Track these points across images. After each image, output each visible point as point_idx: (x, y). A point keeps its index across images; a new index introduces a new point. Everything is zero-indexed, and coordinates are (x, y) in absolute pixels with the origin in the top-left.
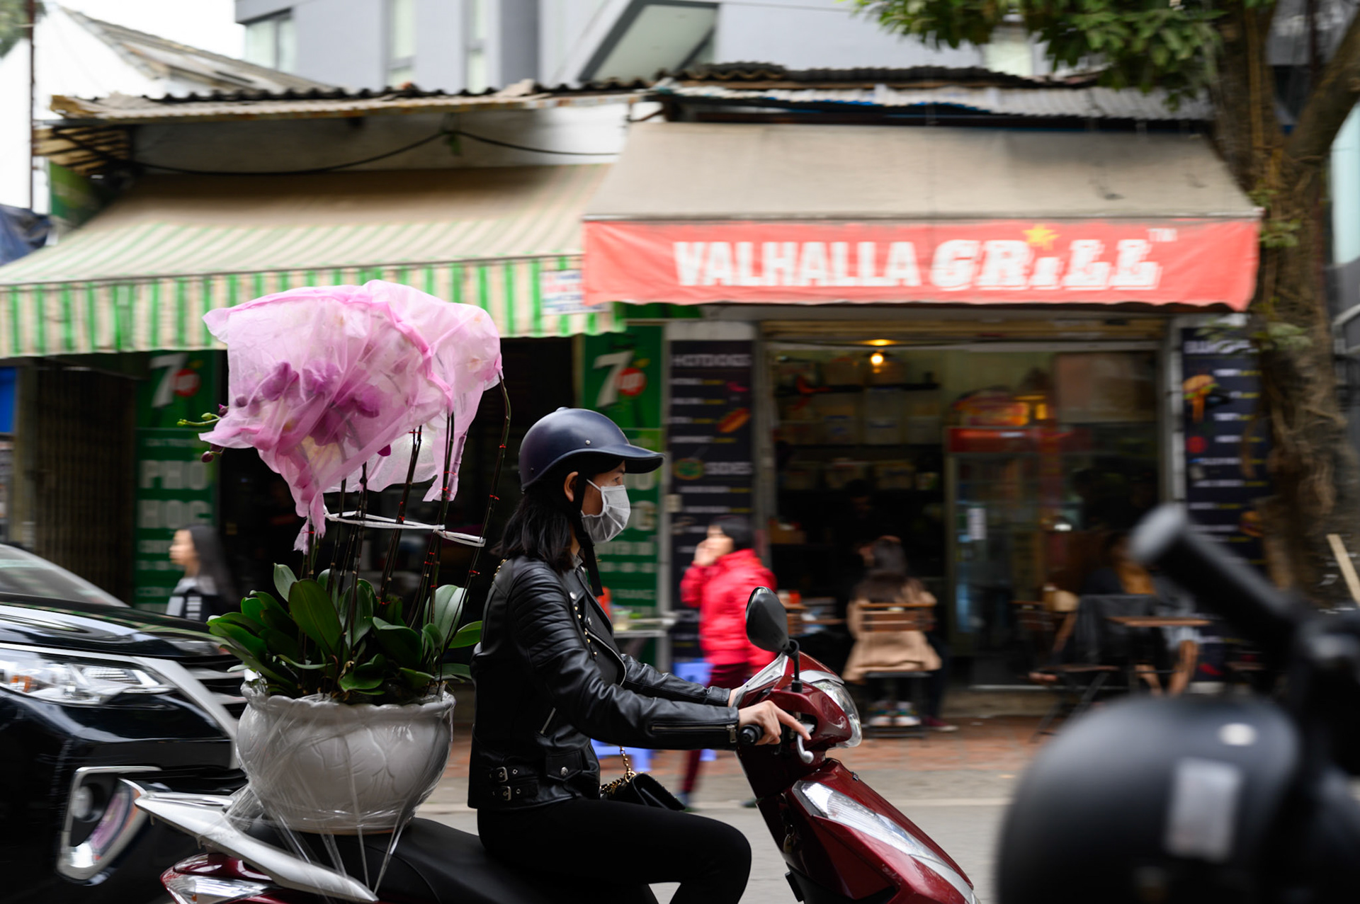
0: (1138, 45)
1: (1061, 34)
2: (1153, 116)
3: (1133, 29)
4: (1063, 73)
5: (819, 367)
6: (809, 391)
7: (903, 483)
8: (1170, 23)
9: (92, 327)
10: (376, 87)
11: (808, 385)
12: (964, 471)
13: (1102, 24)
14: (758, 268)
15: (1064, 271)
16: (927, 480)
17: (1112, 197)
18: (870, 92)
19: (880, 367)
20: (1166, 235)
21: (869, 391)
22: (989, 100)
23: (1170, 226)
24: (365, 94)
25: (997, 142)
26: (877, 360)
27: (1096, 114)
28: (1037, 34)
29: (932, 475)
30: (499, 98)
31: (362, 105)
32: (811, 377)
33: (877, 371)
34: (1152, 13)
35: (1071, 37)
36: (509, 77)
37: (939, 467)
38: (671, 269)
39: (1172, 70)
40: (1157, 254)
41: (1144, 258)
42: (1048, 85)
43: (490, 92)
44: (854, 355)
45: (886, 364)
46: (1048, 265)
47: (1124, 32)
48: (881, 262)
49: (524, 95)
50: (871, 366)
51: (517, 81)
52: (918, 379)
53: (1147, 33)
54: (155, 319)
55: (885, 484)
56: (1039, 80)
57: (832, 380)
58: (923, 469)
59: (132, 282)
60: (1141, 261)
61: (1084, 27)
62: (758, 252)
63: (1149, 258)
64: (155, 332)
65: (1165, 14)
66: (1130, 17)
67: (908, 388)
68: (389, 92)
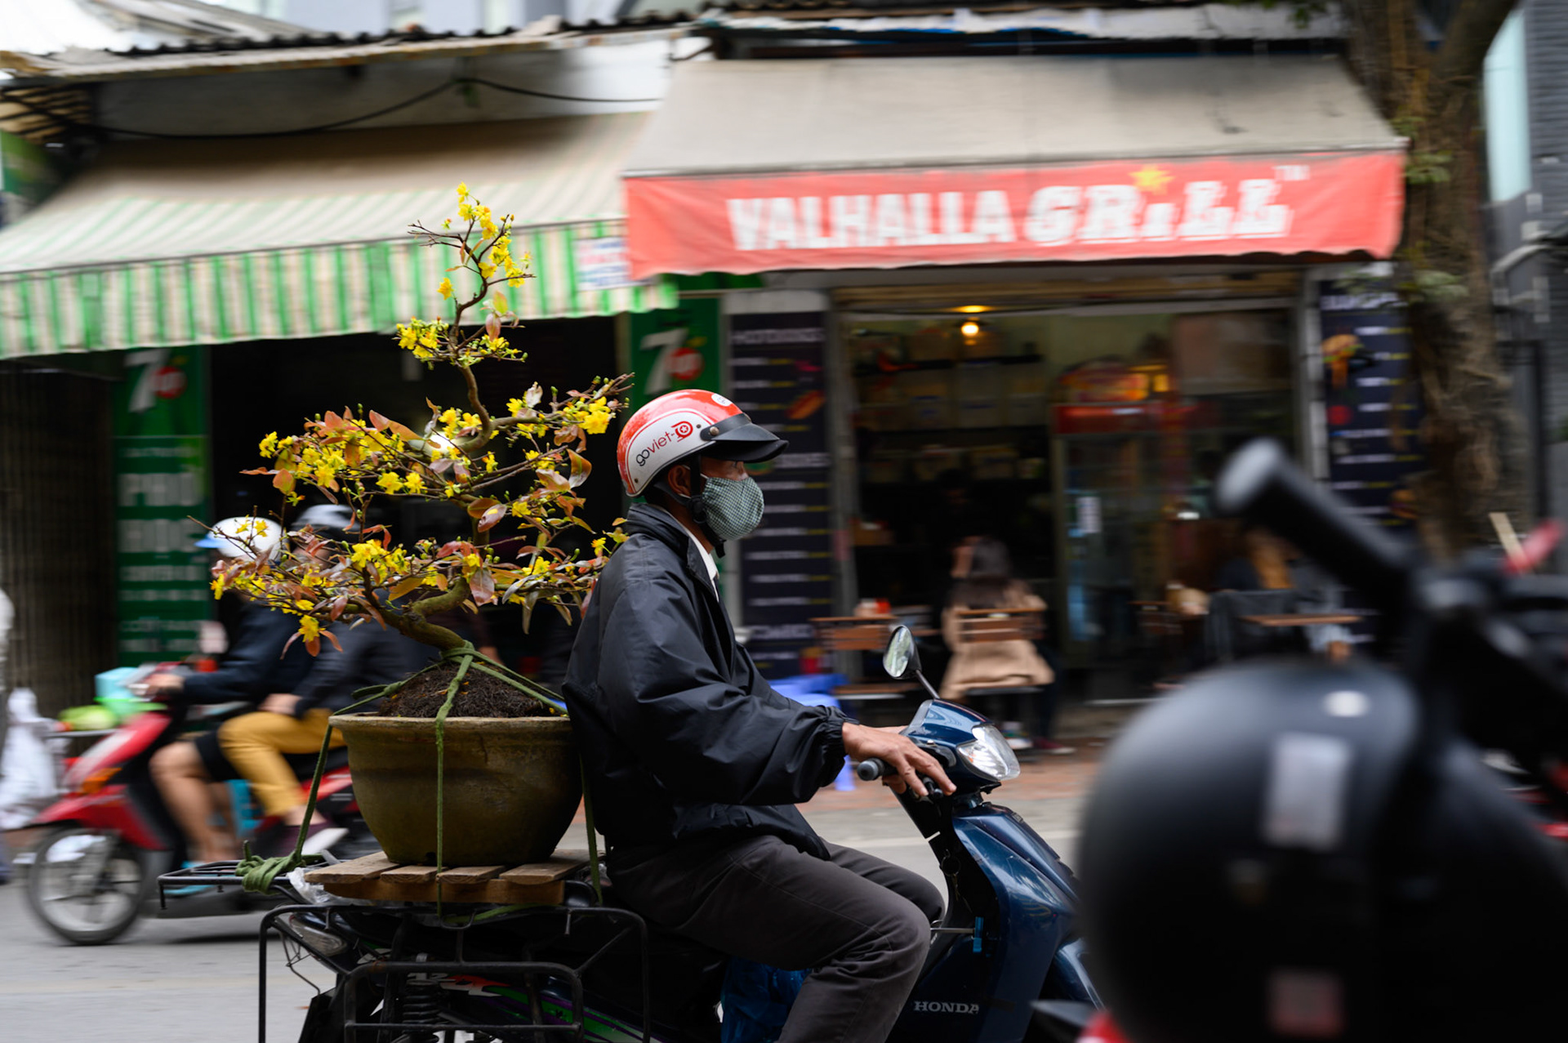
2: (1275, 36)
5: (904, 341)
6: (892, 368)
7: (1003, 472)
9: (56, 323)
10: (376, 30)
11: (891, 361)
12: (1074, 455)
14: (826, 227)
15: (1179, 219)
16: (1030, 467)
17: (1234, 130)
18: (949, 18)
19: (974, 338)
20: (1296, 173)
21: (962, 366)
22: (1088, 23)
23: (1299, 163)
24: (364, 39)
25: (1095, 74)
26: (970, 330)
27: (1211, 35)
29: (1037, 461)
30: (520, 38)
31: (361, 51)
32: (894, 352)
33: (970, 343)
36: (530, 13)
37: (1044, 451)
38: (725, 230)
40: (1286, 196)
41: (1273, 201)
43: (509, 31)
44: (942, 324)
45: (981, 334)
46: (1161, 213)
48: (968, 215)
49: (550, 34)
50: (964, 337)
51: (539, 18)
52: (1018, 352)
54: (129, 311)
55: (984, 474)
57: (920, 356)
58: (1026, 454)
59: (100, 269)
60: (1268, 204)
62: (825, 208)
63: (1279, 200)
64: (130, 326)
67: (1007, 360)
68: (391, 35)
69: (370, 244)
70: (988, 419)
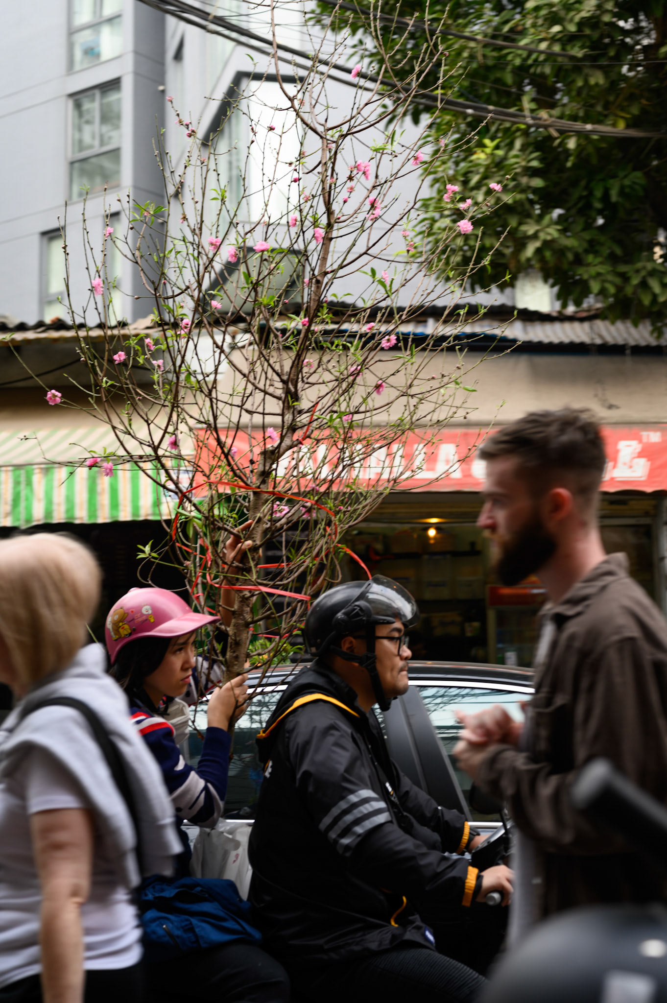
0: (629, 290)
1: (571, 281)
2: (643, 343)
3: (625, 278)
4: (571, 309)
5: (386, 539)
6: (378, 558)
7: (454, 630)
8: (653, 273)
10: (31, 321)
11: (377, 553)
12: (501, 620)
13: (599, 274)
16: (472, 629)
17: (611, 407)
18: (423, 324)
19: (435, 538)
20: (654, 437)
21: (426, 557)
22: (516, 331)
23: (656, 430)
24: (22, 327)
25: (523, 362)
26: (432, 533)
27: (598, 341)
28: (551, 281)
29: (476, 624)
30: (129, 331)
31: (19, 336)
32: (379, 547)
33: (432, 542)
34: (639, 265)
35: (576, 283)
36: (138, 314)
37: (482, 618)
39: (655, 309)
40: (647, 452)
41: (636, 455)
42: (561, 318)
43: (123, 324)
44: (413, 529)
45: (438, 536)
47: (618, 281)
48: (431, 458)
49: (148, 328)
50: (427, 538)
51: (145, 316)
52: (467, 548)
53: (635, 281)
55: (439, 632)
56: (555, 314)
57: (396, 549)
58: (470, 619)
60: (634, 458)
61: (585, 277)
63: (640, 455)
65: (649, 266)
66: (622, 268)
67: (457, 554)
68: (40, 325)
69: (18, 467)
70: (445, 593)
